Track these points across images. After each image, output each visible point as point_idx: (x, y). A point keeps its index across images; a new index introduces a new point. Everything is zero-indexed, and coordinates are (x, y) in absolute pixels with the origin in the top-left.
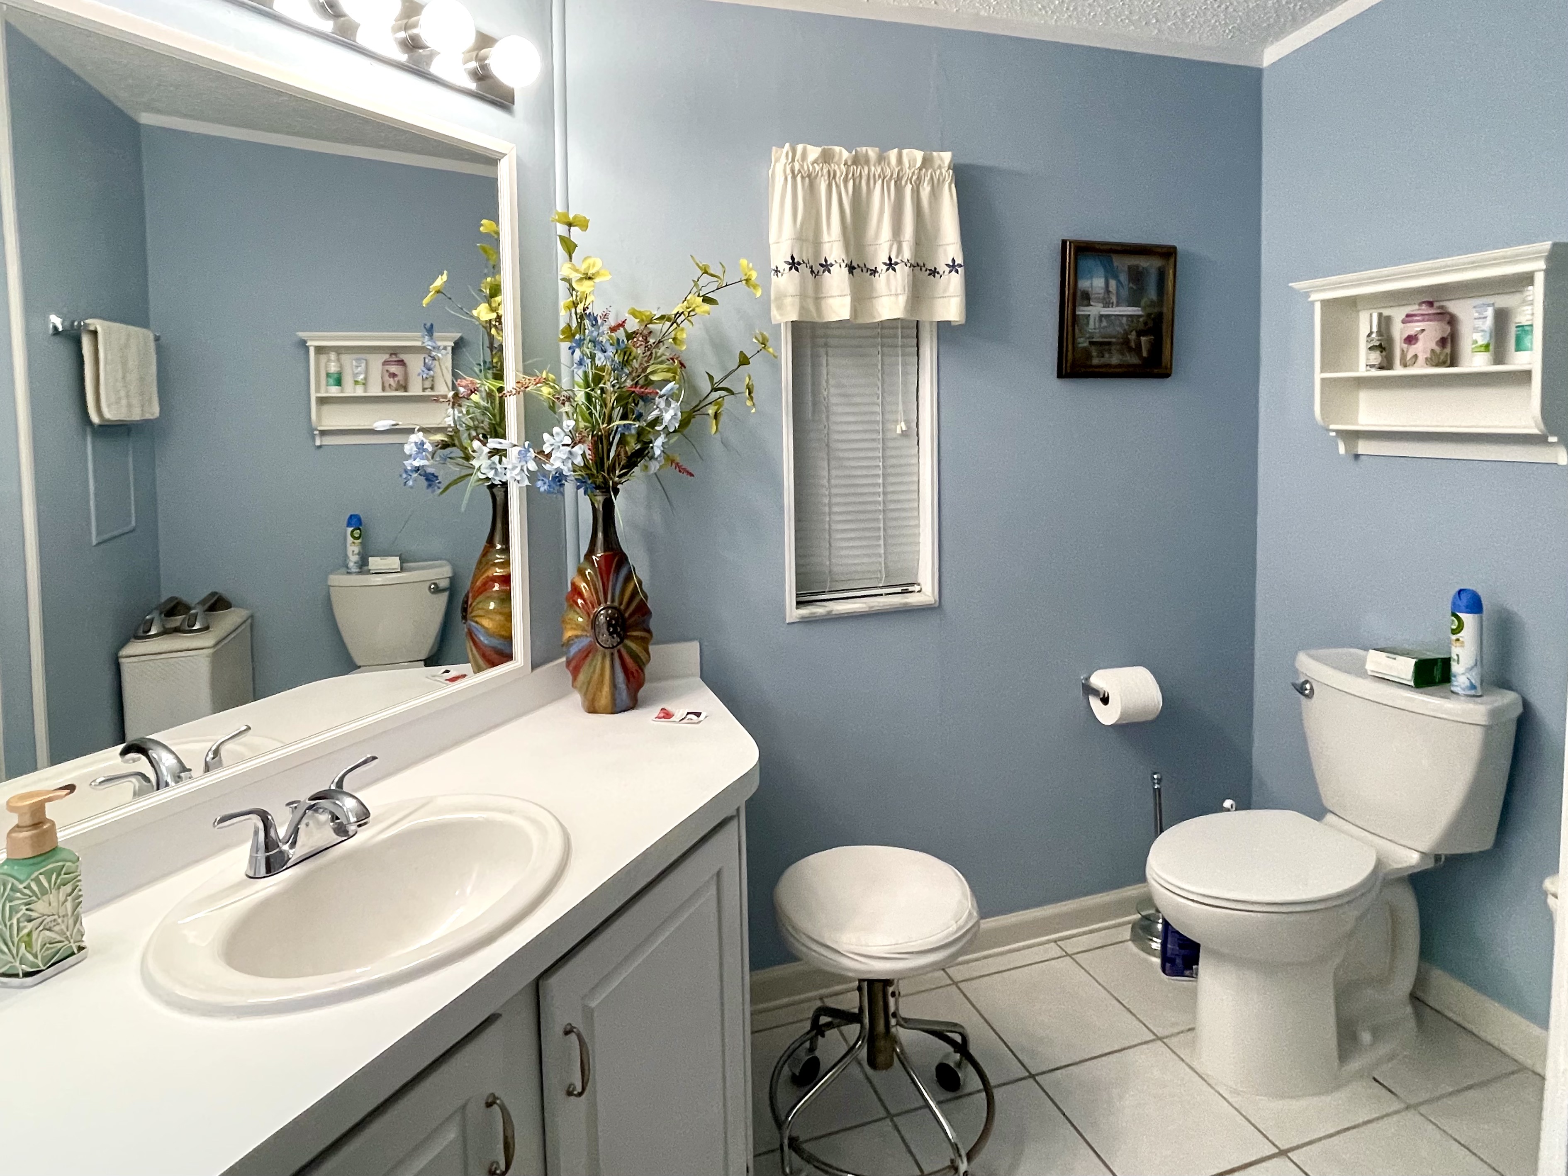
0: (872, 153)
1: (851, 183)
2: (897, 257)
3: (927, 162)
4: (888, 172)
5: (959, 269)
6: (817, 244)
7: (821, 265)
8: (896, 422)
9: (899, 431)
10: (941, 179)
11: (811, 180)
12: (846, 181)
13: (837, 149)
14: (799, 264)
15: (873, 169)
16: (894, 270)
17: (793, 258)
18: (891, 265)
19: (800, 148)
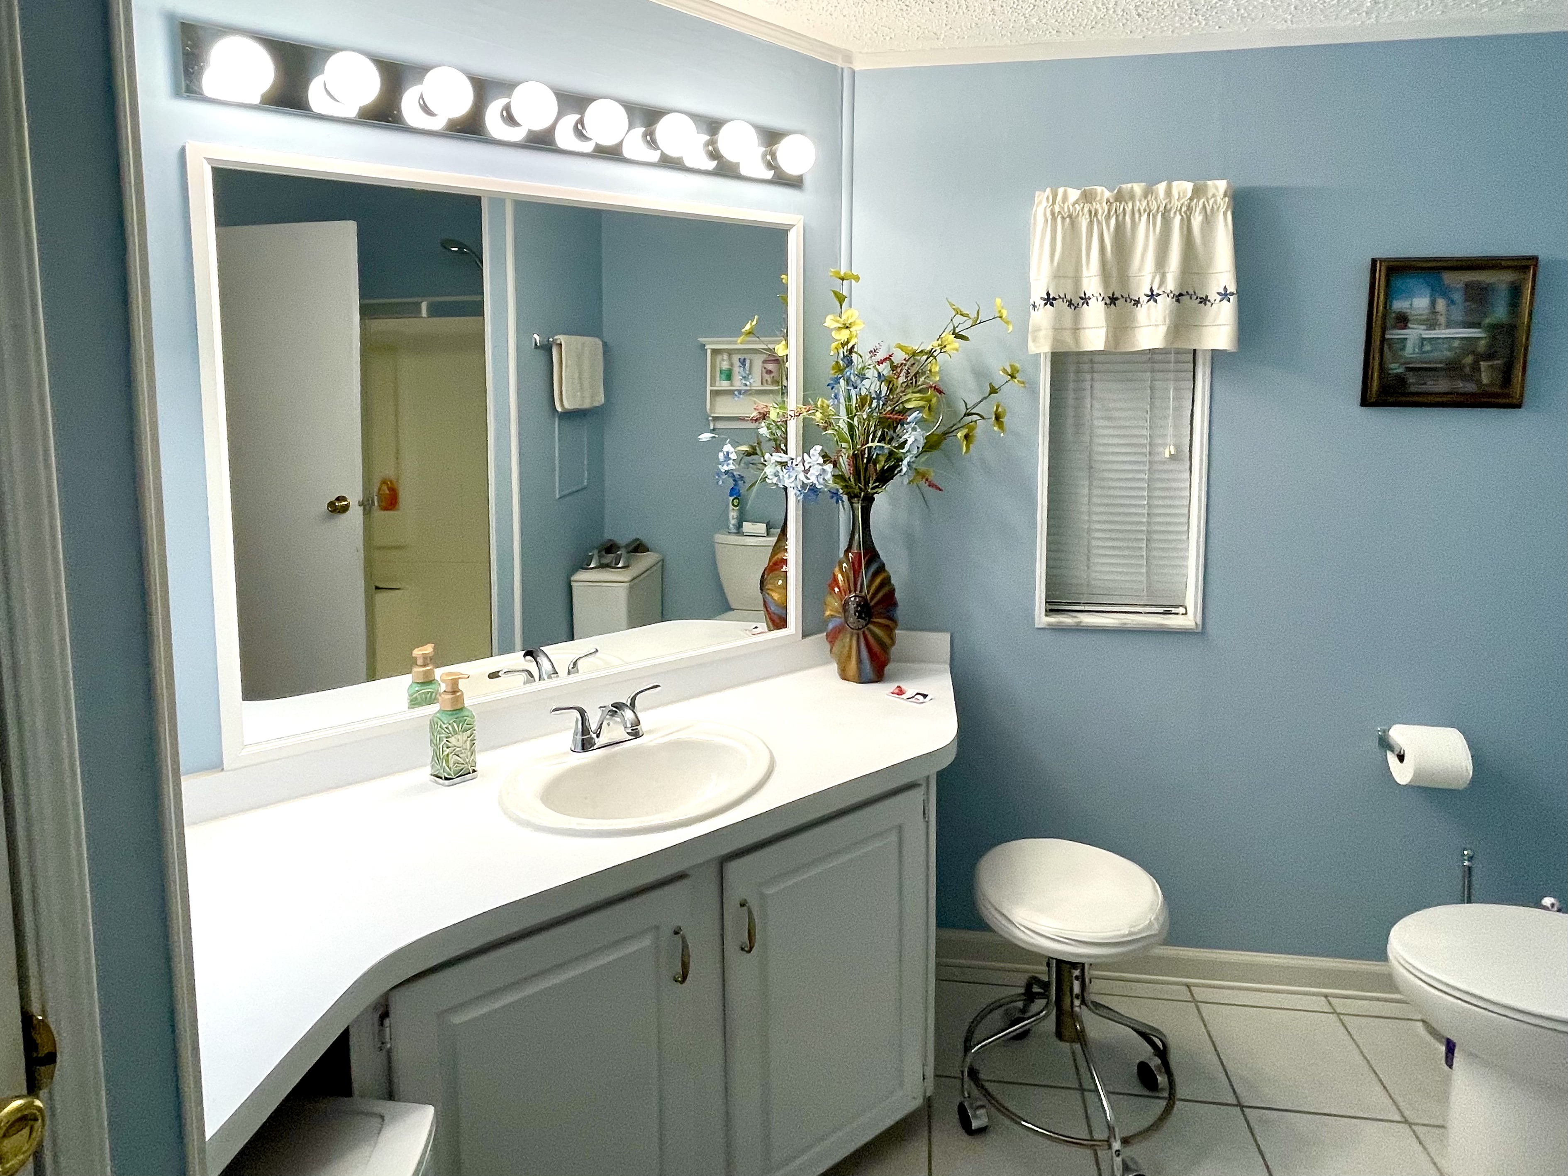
0: (1138, 188)
1: (1113, 221)
2: (1158, 289)
3: (1198, 192)
4: (1154, 206)
5: (1231, 298)
6: (1077, 280)
7: (1081, 298)
8: (1165, 445)
9: (1167, 455)
10: (1215, 207)
11: (1073, 219)
12: (1108, 217)
13: (1099, 189)
14: (1054, 299)
15: (1138, 203)
16: (1156, 301)
17: (1048, 294)
18: (1152, 296)
19: (1061, 191)
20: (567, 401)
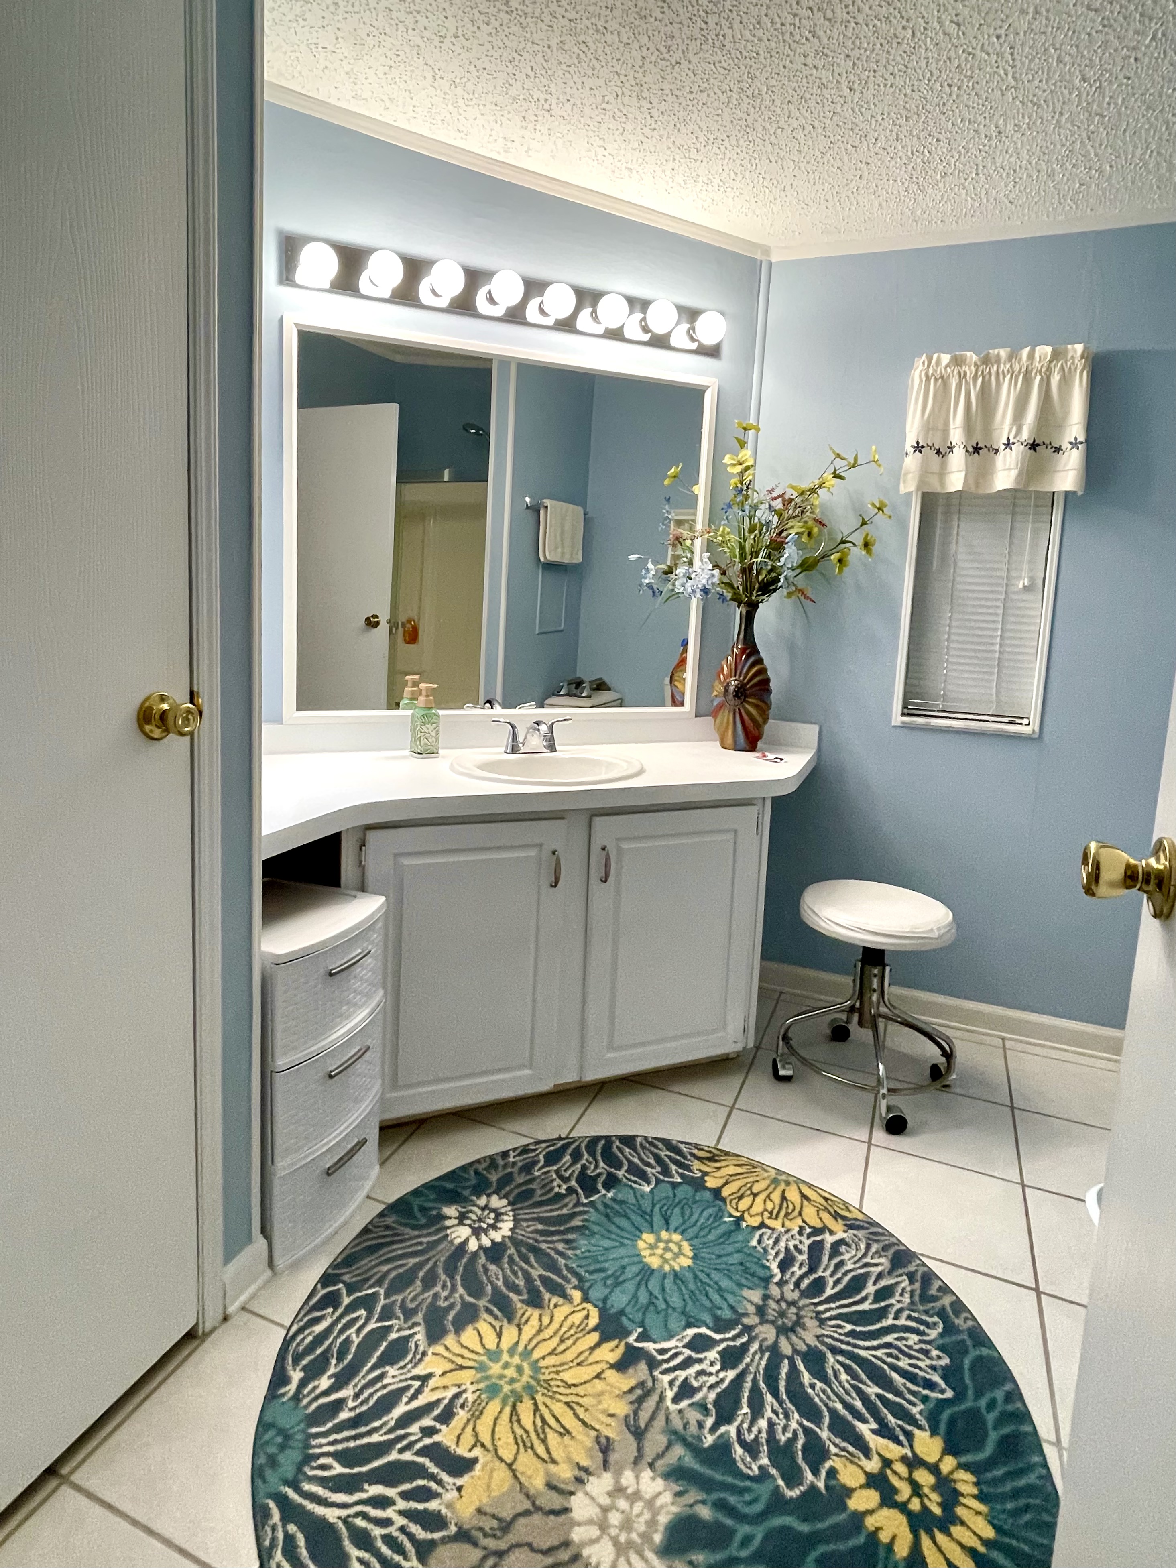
0: (1003, 353)
1: (980, 380)
2: (1014, 438)
3: (1057, 355)
4: (1017, 368)
5: (1080, 446)
6: (946, 432)
7: (949, 448)
9: (1021, 586)
10: (1073, 368)
11: (944, 381)
12: (975, 378)
13: (969, 354)
14: (923, 447)
15: (1002, 366)
16: (1011, 449)
17: (918, 443)
18: (1008, 445)
19: (935, 356)
20: (549, 554)
